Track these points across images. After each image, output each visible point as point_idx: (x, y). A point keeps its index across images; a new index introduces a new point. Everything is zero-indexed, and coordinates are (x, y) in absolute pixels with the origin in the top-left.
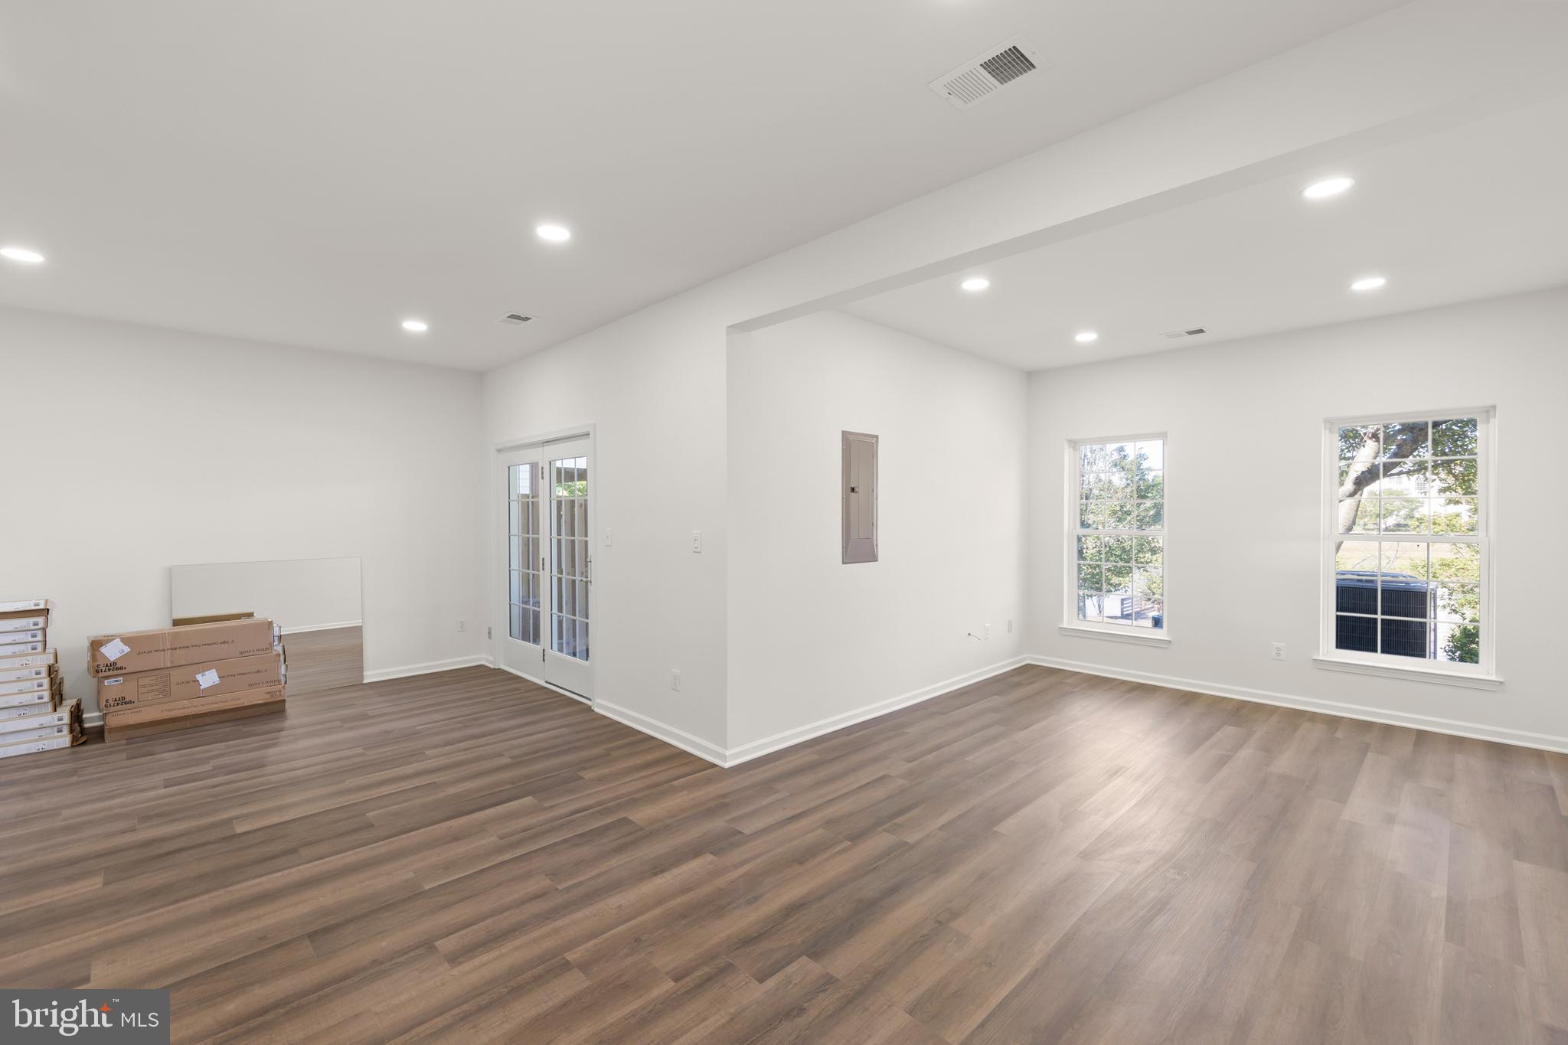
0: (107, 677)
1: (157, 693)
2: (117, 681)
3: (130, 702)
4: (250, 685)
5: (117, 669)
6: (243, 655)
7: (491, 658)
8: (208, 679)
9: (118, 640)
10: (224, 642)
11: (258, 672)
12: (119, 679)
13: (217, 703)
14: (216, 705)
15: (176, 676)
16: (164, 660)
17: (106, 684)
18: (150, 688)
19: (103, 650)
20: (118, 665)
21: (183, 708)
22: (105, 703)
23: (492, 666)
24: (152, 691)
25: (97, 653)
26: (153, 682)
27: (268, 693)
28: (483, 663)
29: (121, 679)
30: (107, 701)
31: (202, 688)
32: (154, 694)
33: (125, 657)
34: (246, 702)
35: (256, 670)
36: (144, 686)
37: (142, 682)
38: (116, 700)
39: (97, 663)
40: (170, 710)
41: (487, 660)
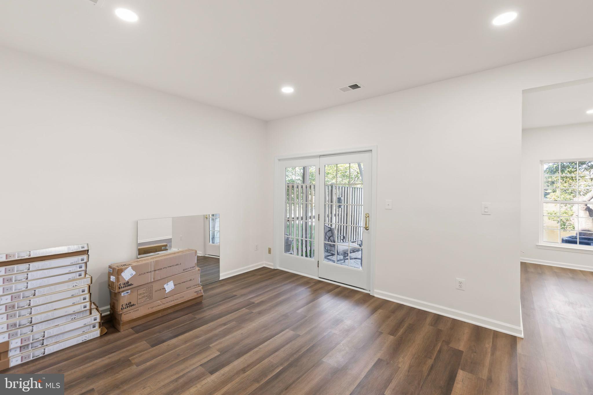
0: (123, 291)
1: (146, 298)
2: (127, 293)
3: (133, 305)
4: (187, 288)
5: (129, 285)
6: (185, 271)
7: (272, 264)
8: (169, 287)
9: (130, 268)
10: (177, 265)
11: (191, 280)
12: (129, 291)
13: (174, 301)
14: (173, 302)
15: (156, 287)
16: (150, 278)
17: (122, 295)
18: (144, 295)
19: (123, 274)
20: (130, 283)
21: (159, 305)
22: (121, 307)
23: (273, 268)
24: (144, 297)
25: (120, 277)
26: (145, 291)
27: (196, 292)
28: (265, 266)
29: (130, 291)
30: (122, 306)
31: (166, 292)
32: (145, 298)
33: (133, 277)
34: (186, 299)
35: (189, 279)
36: (140, 294)
37: (140, 291)
38: (127, 305)
39: (119, 283)
40: (152, 308)
41: (266, 264)
